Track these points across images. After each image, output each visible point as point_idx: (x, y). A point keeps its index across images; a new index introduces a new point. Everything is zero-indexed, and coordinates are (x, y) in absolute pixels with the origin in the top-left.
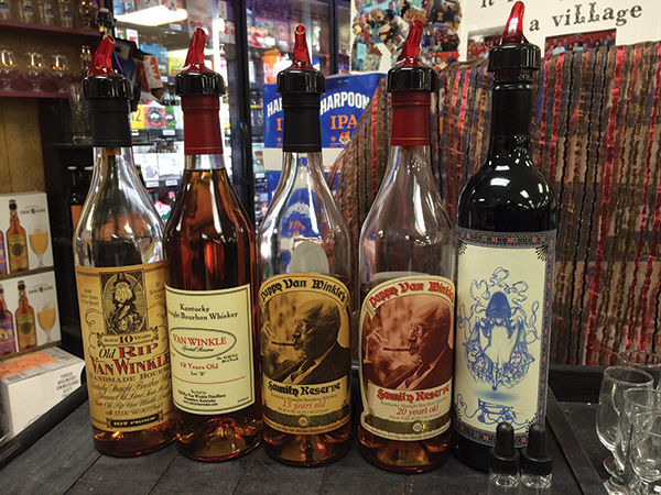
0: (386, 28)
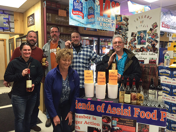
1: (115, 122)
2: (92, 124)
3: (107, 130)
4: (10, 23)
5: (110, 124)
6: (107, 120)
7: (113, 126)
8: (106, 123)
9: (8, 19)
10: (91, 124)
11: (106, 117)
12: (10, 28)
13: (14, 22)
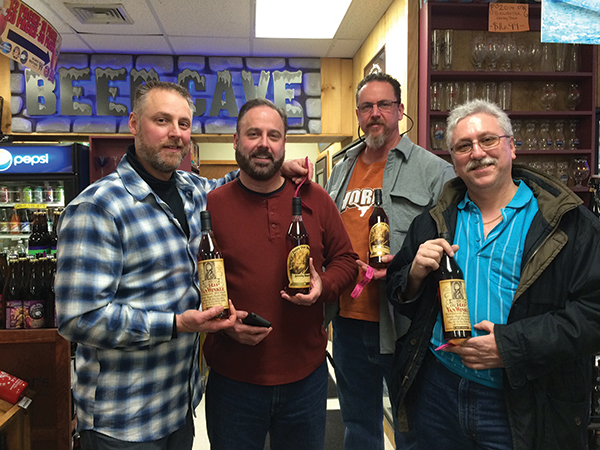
4: (309, 102)
9: (301, 86)
12: (308, 119)
13: (319, 97)
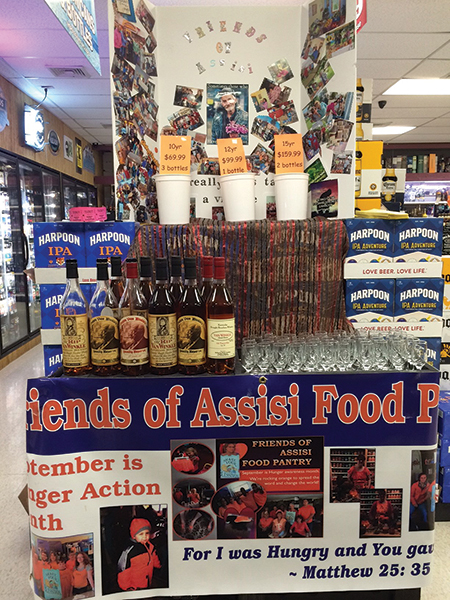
0: (131, 194)
1: (230, 463)
2: (122, 490)
3: (195, 503)
5: (210, 476)
6: (195, 462)
7: (221, 482)
8: (190, 473)
10: (117, 494)
11: (191, 445)
